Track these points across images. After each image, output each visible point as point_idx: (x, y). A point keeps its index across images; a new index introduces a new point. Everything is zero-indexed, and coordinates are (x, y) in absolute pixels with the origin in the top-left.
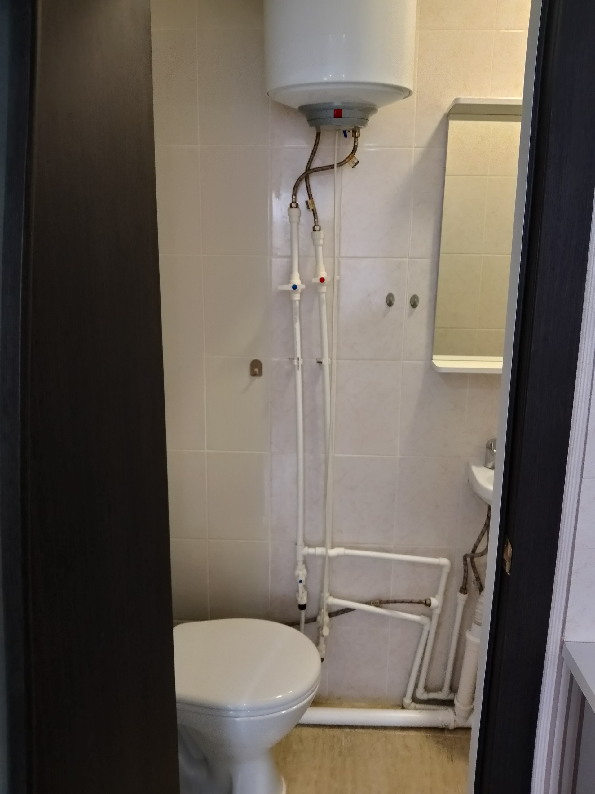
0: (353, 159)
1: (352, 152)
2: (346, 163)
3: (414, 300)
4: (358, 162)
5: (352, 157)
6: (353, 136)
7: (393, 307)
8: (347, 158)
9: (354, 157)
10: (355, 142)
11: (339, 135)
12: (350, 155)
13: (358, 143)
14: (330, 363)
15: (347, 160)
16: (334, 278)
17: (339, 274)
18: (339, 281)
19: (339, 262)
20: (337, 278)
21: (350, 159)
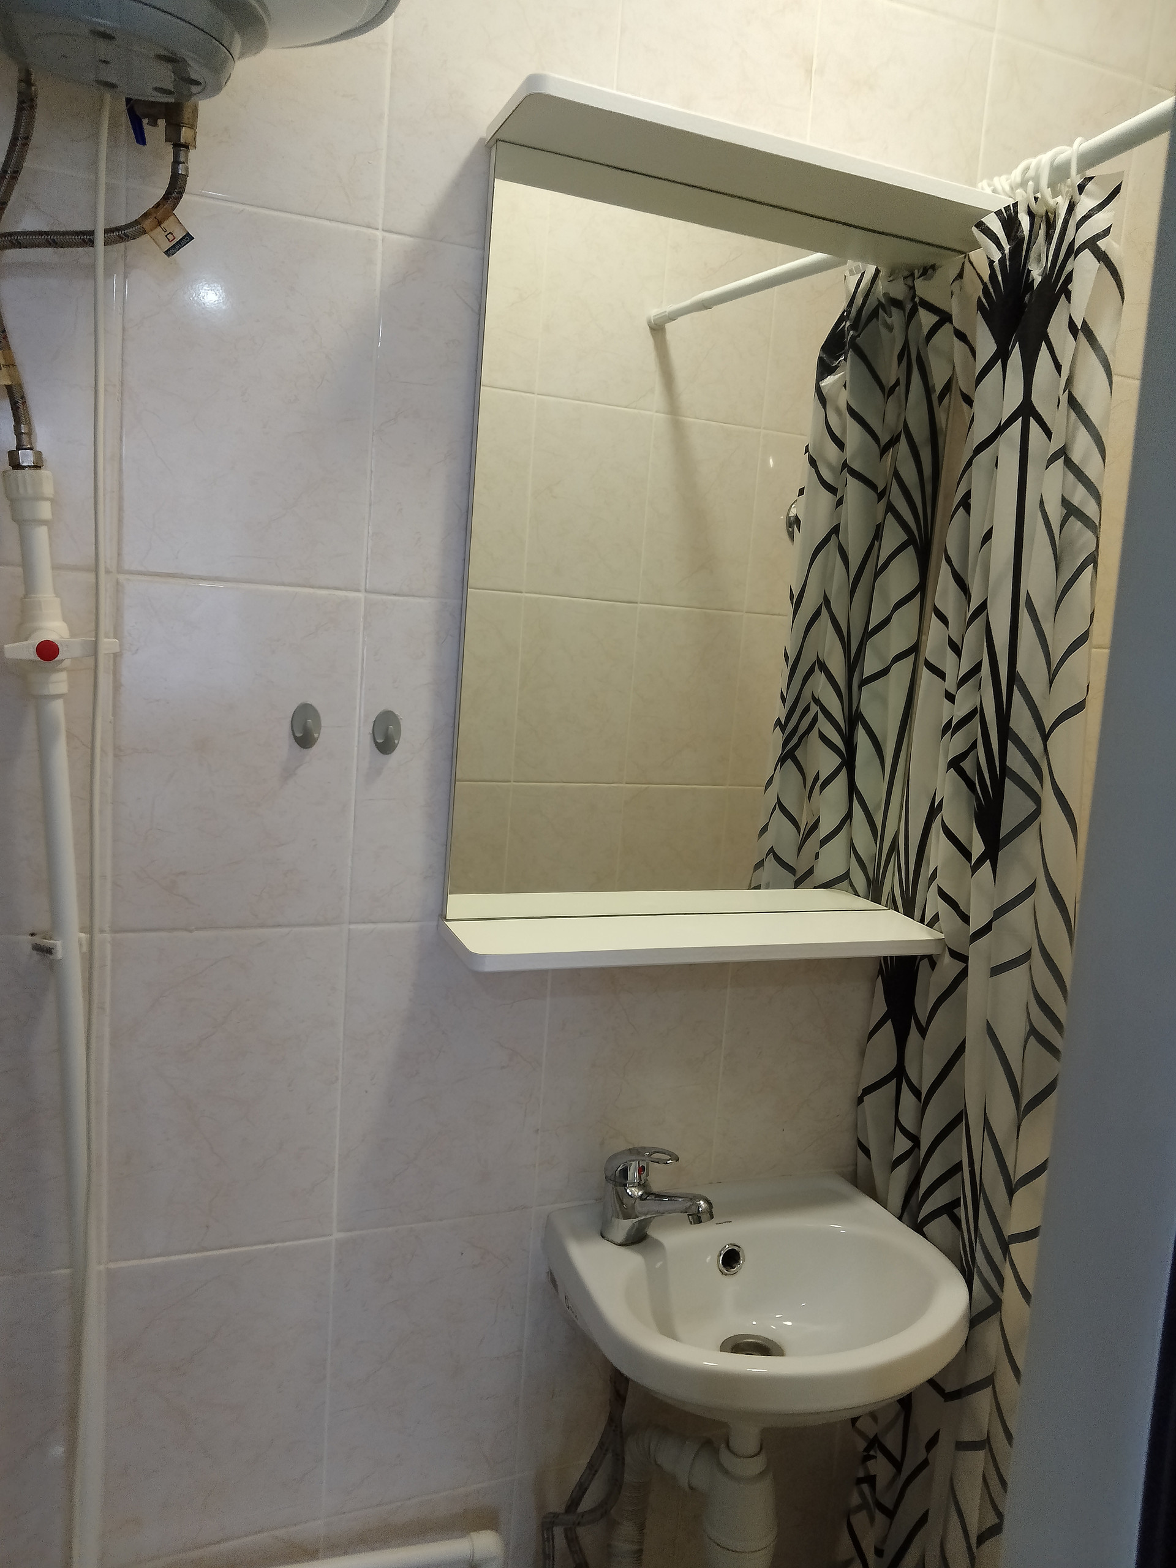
0: (168, 224)
1: (166, 197)
2: (144, 232)
3: (387, 729)
4: (188, 238)
5: (166, 217)
6: (166, 140)
7: (315, 749)
8: (146, 215)
9: (172, 218)
10: (176, 162)
11: (113, 126)
12: (158, 205)
13: (187, 169)
14: (85, 949)
15: (147, 224)
16: (96, 644)
17: (117, 632)
18: (117, 657)
19: (118, 588)
20: (108, 644)
21: (160, 223)
